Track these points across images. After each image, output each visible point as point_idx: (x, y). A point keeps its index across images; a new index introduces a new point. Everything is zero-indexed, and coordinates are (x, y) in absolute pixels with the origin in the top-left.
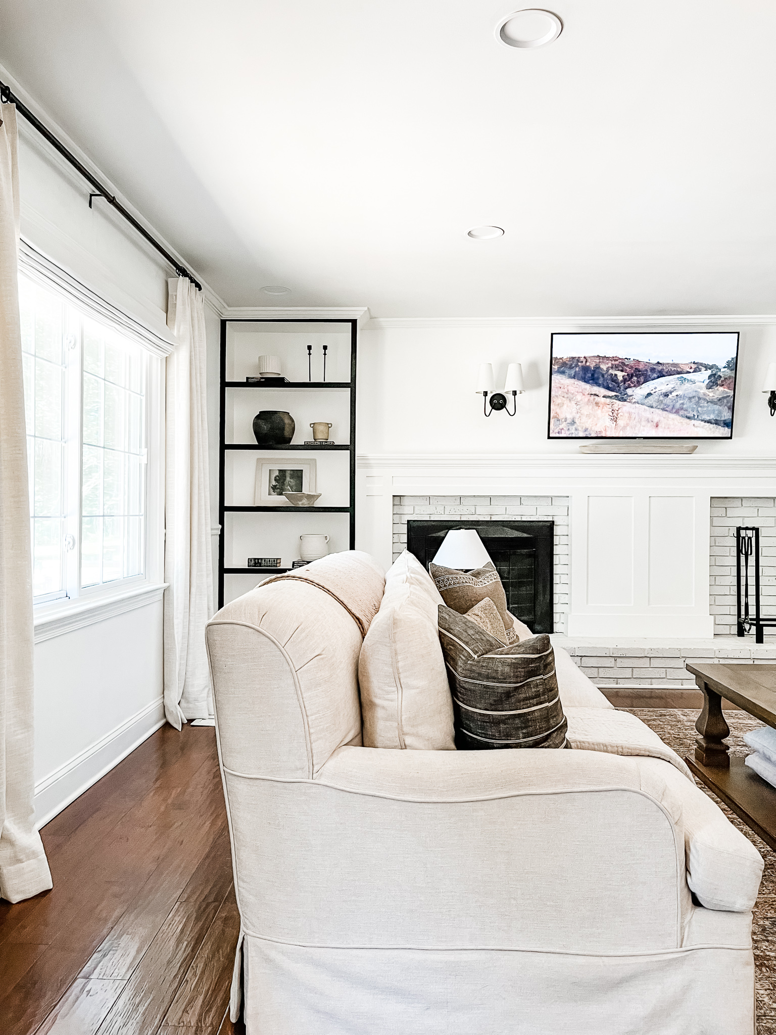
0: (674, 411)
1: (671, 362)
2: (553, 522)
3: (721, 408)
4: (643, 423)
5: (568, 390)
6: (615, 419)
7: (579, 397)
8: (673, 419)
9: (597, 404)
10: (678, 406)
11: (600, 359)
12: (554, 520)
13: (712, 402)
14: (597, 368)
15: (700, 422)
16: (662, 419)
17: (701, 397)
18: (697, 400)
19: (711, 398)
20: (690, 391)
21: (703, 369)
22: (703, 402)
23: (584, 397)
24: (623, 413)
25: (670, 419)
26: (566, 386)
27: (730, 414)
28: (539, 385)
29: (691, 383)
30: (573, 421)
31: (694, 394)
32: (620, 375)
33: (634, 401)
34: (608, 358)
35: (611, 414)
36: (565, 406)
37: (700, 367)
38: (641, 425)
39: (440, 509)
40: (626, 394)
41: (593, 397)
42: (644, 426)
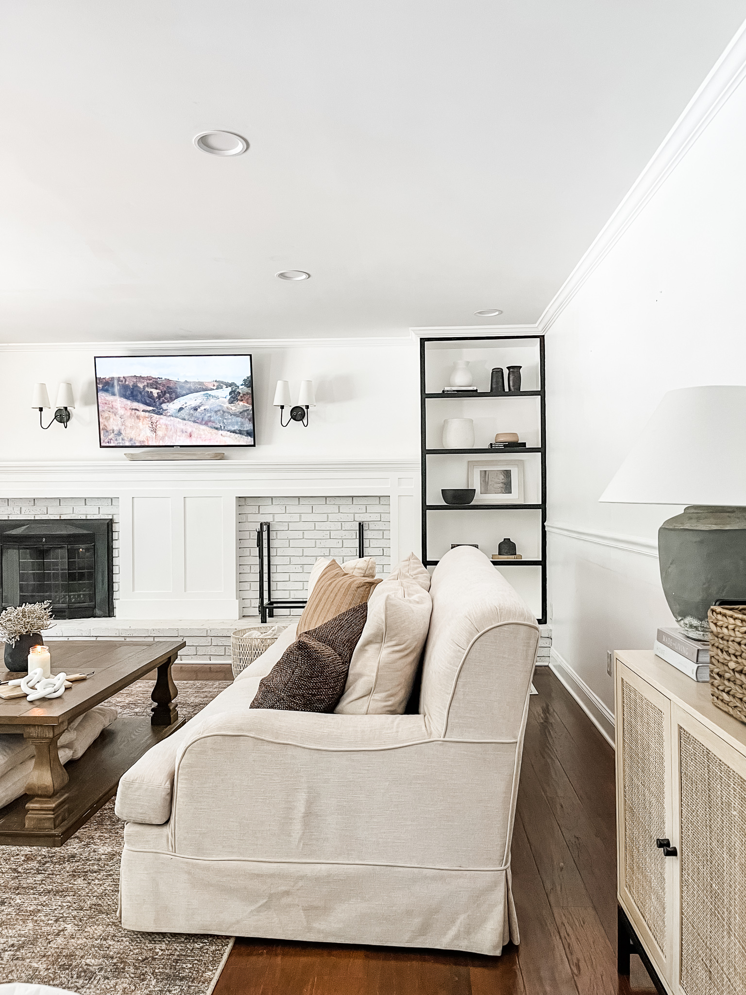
0: (204, 422)
1: (197, 381)
2: (112, 520)
3: (243, 420)
4: (179, 434)
5: (112, 406)
6: (154, 431)
7: (122, 412)
8: (203, 430)
9: (138, 417)
10: (206, 418)
11: (137, 378)
12: (115, 517)
13: (235, 415)
14: (135, 386)
15: (226, 432)
16: (194, 430)
17: (225, 410)
18: (222, 413)
19: (233, 411)
20: (215, 405)
21: (225, 386)
22: (227, 415)
23: (126, 411)
24: (161, 425)
25: (201, 430)
26: (110, 402)
27: (251, 425)
29: (215, 398)
30: (120, 432)
31: (219, 408)
32: (155, 392)
33: (169, 414)
34: (143, 378)
35: (150, 426)
36: (112, 420)
37: (222, 385)
38: (177, 435)
39: (17, 510)
40: (162, 408)
41: (134, 411)
42: (180, 436)
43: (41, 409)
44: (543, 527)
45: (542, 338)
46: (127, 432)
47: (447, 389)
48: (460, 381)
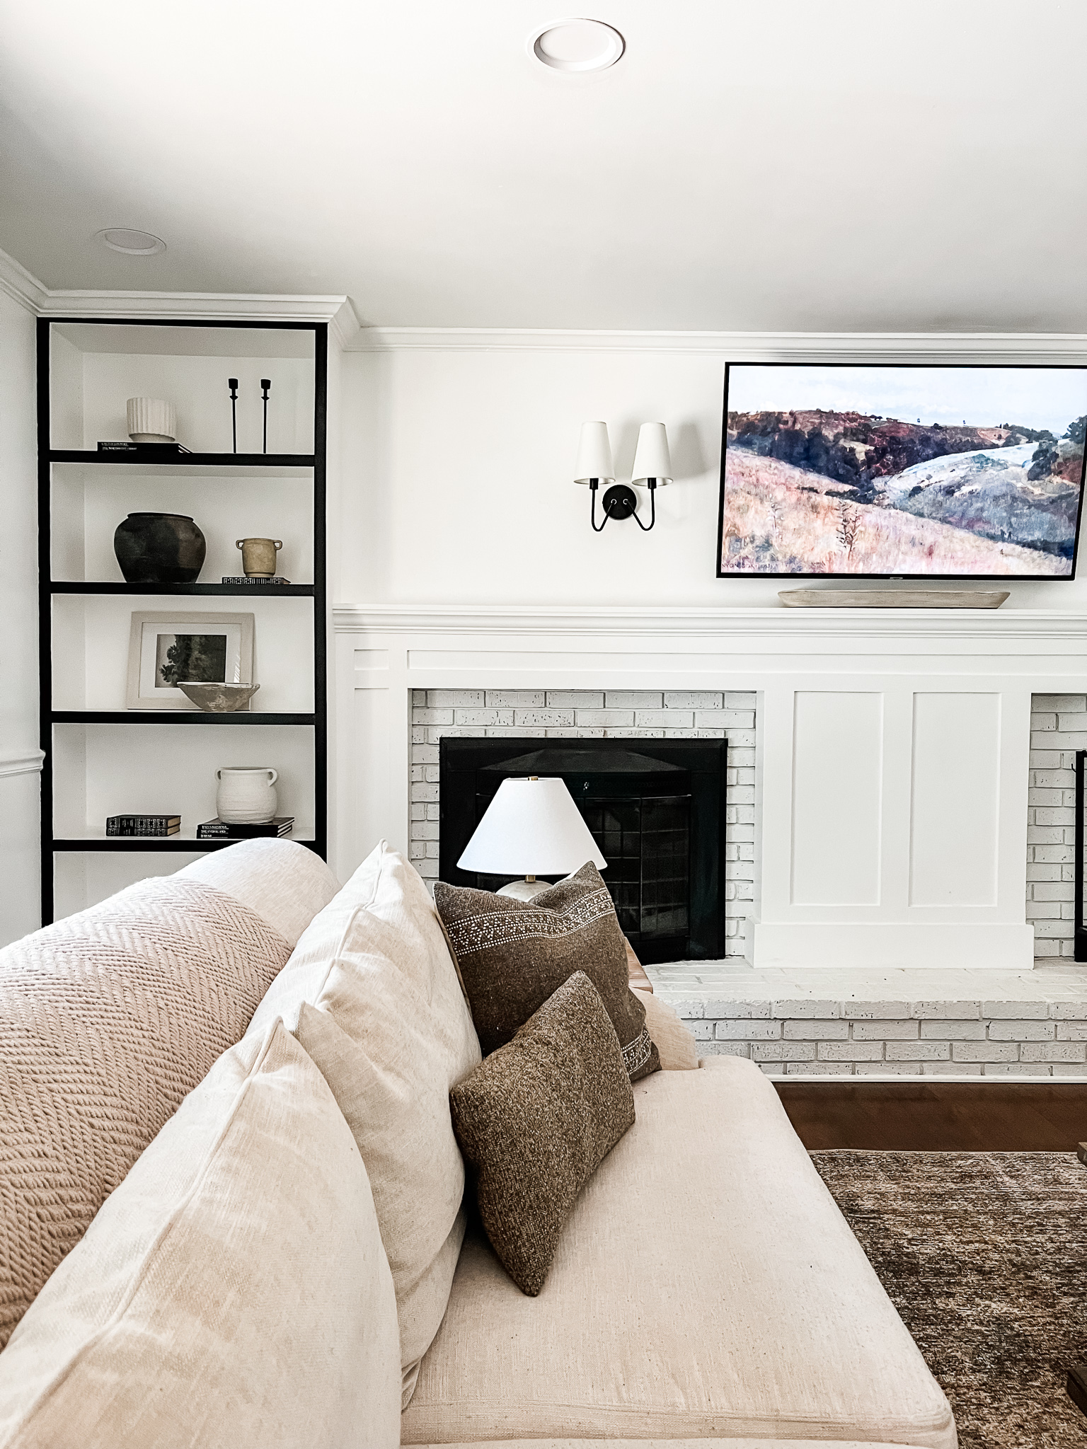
0: (964, 523)
1: (961, 425)
2: (726, 741)
3: (1055, 518)
4: (904, 547)
5: (758, 480)
6: (849, 540)
7: (779, 494)
8: (962, 540)
9: (814, 508)
10: (972, 513)
11: (821, 416)
12: (729, 736)
13: (1039, 506)
14: (816, 434)
15: (1013, 545)
16: (941, 539)
17: (1017, 495)
18: (1010, 501)
19: (1036, 498)
20: (996, 484)
21: (1024, 440)
22: (1020, 505)
23: (788, 493)
24: (865, 526)
25: (955, 540)
26: (754, 472)
27: (1073, 529)
28: (699, 470)
29: (999, 468)
30: (768, 542)
31: (1004, 489)
32: (861, 450)
33: (886, 502)
34: (836, 416)
35: (841, 528)
36: (752, 512)
37: (1018, 435)
38: (899, 549)
39: (506, 716)
40: (872, 488)
41: (806, 494)
42: (905, 554)
43: (594, 484)
46: (784, 543)
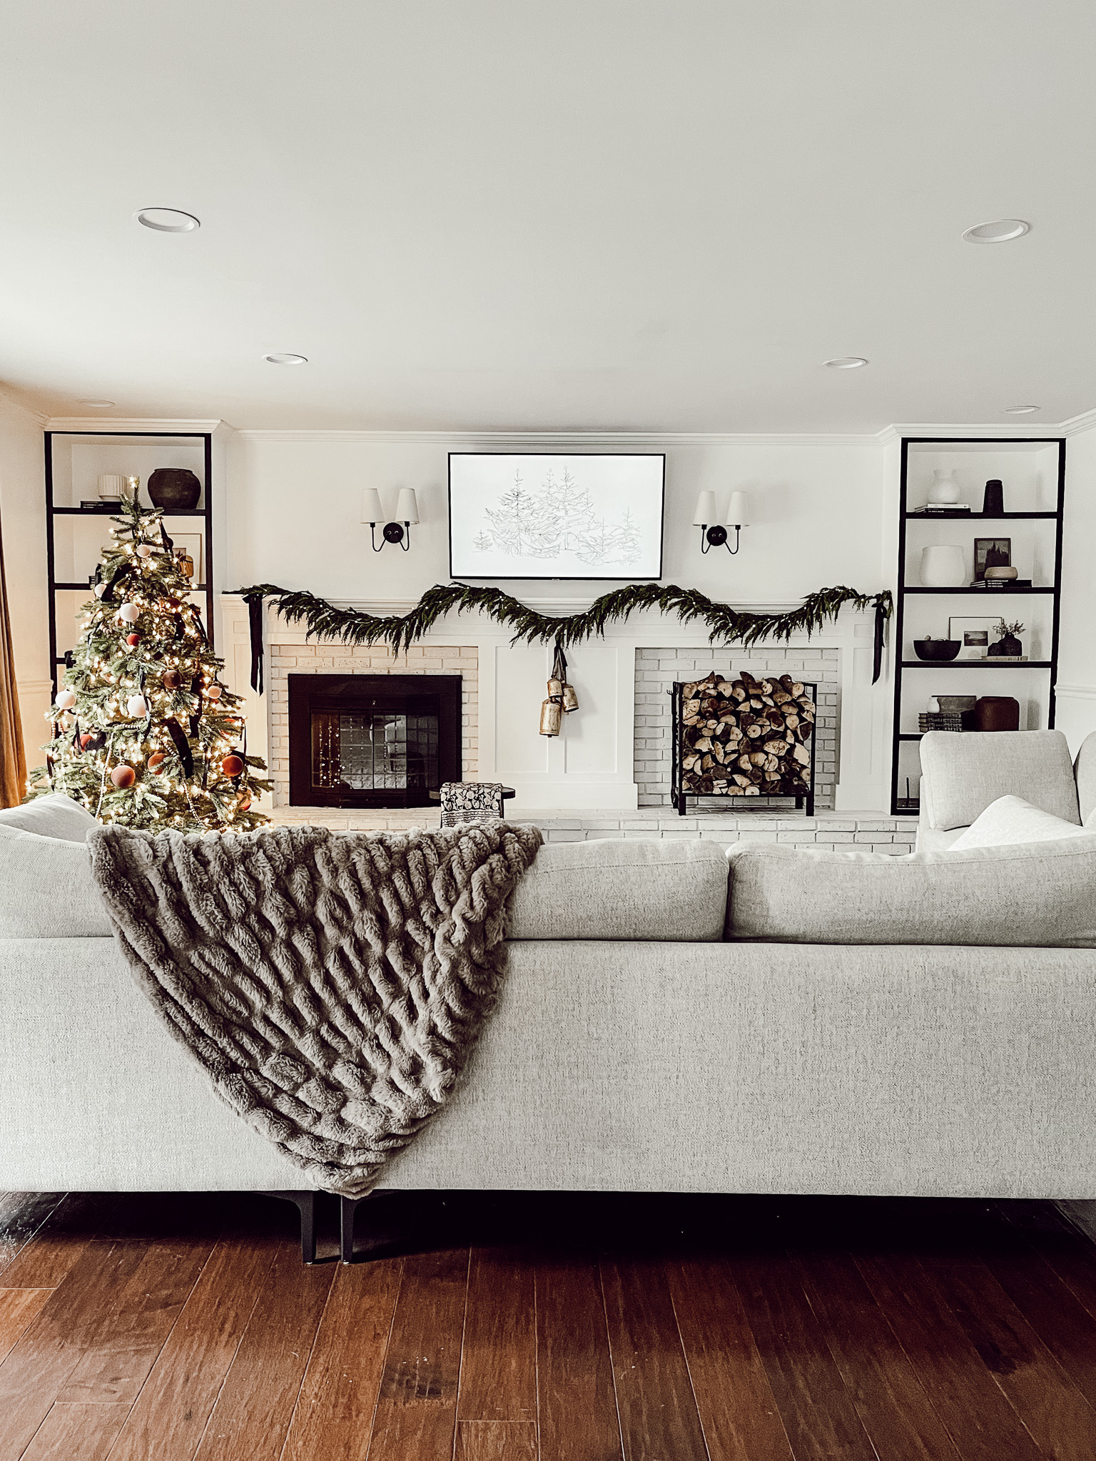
2: (461, 676)
39: (328, 661)
43: (373, 525)
44: (1052, 691)
45: (1062, 442)
47: (930, 506)
48: (945, 497)
